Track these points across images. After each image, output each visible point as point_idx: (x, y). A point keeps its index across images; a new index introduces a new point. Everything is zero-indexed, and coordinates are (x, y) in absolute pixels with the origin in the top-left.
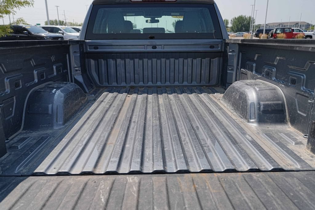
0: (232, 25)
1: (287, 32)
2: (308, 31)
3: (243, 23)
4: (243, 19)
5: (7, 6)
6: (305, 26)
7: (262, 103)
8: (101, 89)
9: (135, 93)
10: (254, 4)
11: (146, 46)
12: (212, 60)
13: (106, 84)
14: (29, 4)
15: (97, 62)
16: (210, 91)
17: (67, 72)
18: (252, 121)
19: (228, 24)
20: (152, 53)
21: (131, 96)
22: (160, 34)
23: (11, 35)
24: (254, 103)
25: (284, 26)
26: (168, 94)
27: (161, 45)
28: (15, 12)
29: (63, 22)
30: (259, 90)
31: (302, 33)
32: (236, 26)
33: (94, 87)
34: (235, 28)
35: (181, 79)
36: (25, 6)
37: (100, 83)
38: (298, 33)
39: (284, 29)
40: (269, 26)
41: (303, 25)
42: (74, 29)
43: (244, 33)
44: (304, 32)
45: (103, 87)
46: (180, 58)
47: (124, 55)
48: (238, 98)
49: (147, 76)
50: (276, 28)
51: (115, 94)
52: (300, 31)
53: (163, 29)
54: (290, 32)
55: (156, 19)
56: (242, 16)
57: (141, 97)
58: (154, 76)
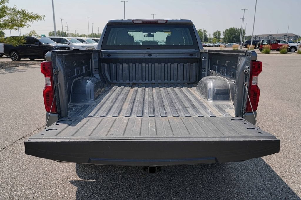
0: (224, 37)
1: (273, 43)
2: (295, 42)
3: (234, 34)
4: (234, 31)
5: (22, 21)
6: (293, 37)
7: (215, 88)
8: (112, 85)
9: (136, 87)
10: (243, 18)
11: (144, 54)
12: (191, 64)
13: (115, 81)
14: (41, 18)
15: (109, 65)
16: (190, 86)
17: (90, 71)
18: (209, 99)
19: (220, 35)
20: (148, 59)
21: (134, 89)
22: (154, 46)
23: (25, 45)
24: (211, 89)
25: (273, 37)
26: (159, 87)
27: (155, 54)
28: (29, 26)
29: (65, 33)
30: (215, 81)
31: (287, 44)
32: (227, 38)
33: (107, 83)
34: (227, 39)
35: (169, 78)
36: (38, 20)
37: (111, 80)
38: (283, 44)
39: (270, 40)
40: (259, 38)
41: (292, 37)
42: (78, 39)
43: (235, 43)
44: (289, 44)
45: (113, 83)
46: (169, 63)
47: (128, 61)
48: (203, 87)
49: (144, 76)
50: (263, 39)
51: (122, 87)
52: (285, 42)
53: (156, 42)
54: (275, 43)
55: (152, 34)
56: (233, 27)
57: (140, 89)
58: (150, 76)
